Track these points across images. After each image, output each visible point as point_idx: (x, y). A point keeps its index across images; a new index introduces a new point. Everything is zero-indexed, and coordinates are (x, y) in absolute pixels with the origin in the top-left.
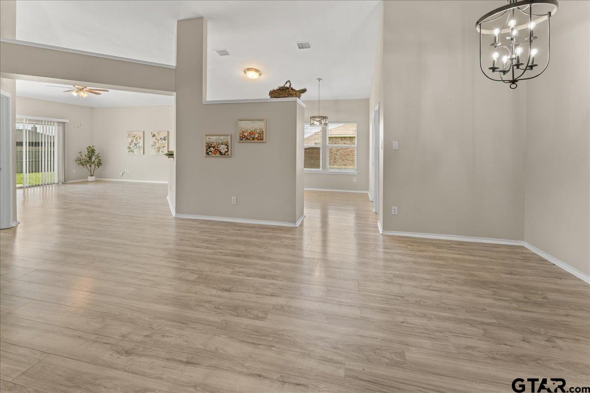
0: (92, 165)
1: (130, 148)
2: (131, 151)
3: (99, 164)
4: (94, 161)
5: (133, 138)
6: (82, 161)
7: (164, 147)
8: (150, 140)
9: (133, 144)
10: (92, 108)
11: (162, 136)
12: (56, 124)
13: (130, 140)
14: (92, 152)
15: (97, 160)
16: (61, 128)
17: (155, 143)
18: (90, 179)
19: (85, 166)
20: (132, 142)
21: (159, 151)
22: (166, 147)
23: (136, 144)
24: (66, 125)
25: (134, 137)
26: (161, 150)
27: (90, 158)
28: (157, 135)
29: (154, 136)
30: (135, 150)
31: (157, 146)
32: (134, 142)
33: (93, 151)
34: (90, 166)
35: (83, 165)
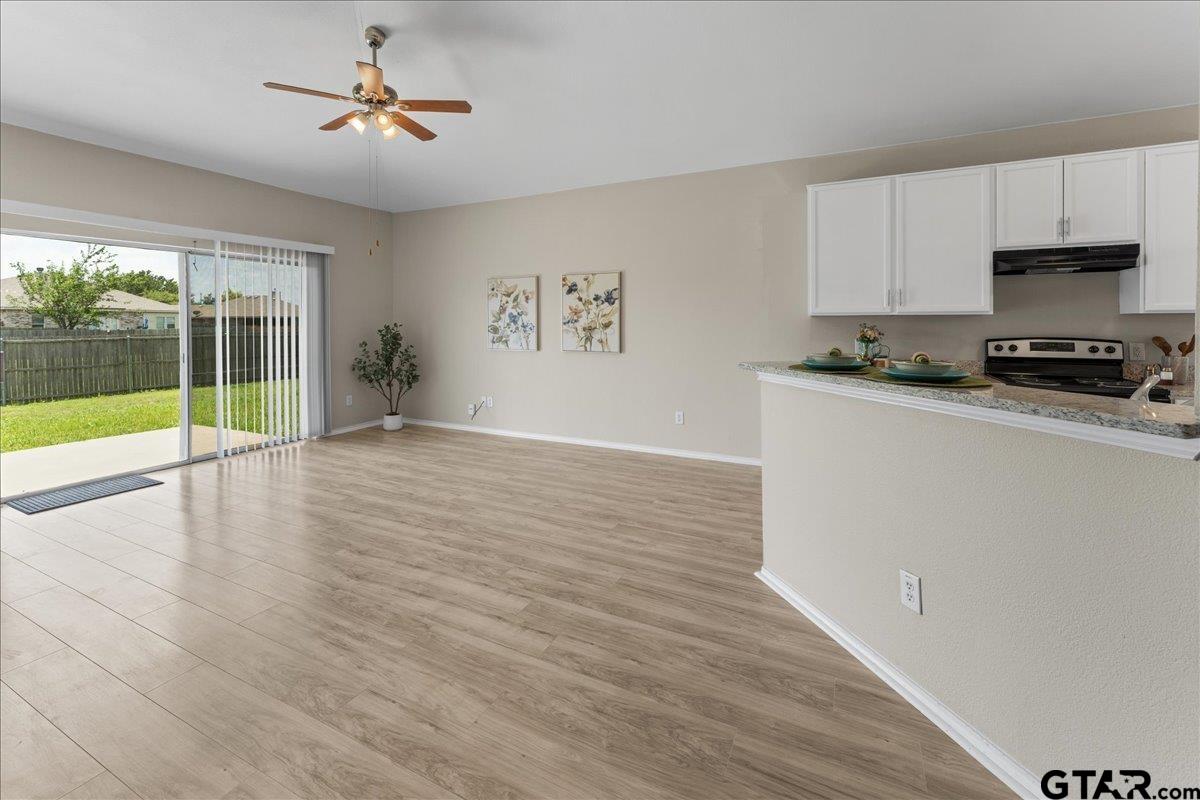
0: (395, 382)
1: (495, 330)
2: (500, 339)
3: (412, 378)
4: (399, 370)
5: (505, 299)
6: (369, 369)
7: (607, 326)
8: (558, 304)
9: (505, 318)
10: (390, 215)
11: (601, 287)
12: (302, 260)
13: (495, 305)
14: (392, 340)
15: (406, 367)
16: (315, 271)
17: (576, 312)
18: (391, 422)
19: (376, 384)
20: (503, 310)
21: (589, 339)
22: (615, 326)
23: (513, 319)
24: (328, 261)
25: (509, 295)
26: (597, 335)
27: (389, 361)
28: (581, 284)
29: (572, 289)
30: (513, 338)
31: (583, 322)
32: (509, 310)
33: (396, 338)
34: (389, 385)
35: (371, 381)
